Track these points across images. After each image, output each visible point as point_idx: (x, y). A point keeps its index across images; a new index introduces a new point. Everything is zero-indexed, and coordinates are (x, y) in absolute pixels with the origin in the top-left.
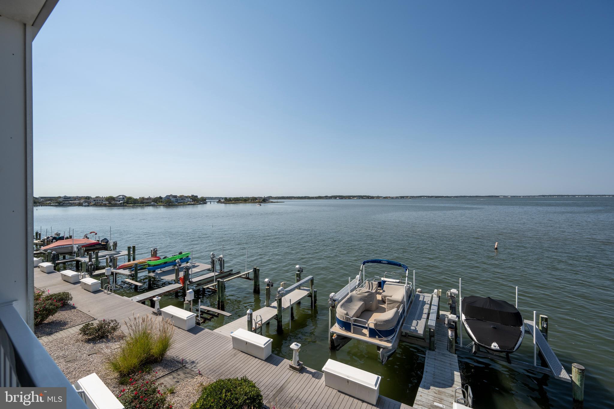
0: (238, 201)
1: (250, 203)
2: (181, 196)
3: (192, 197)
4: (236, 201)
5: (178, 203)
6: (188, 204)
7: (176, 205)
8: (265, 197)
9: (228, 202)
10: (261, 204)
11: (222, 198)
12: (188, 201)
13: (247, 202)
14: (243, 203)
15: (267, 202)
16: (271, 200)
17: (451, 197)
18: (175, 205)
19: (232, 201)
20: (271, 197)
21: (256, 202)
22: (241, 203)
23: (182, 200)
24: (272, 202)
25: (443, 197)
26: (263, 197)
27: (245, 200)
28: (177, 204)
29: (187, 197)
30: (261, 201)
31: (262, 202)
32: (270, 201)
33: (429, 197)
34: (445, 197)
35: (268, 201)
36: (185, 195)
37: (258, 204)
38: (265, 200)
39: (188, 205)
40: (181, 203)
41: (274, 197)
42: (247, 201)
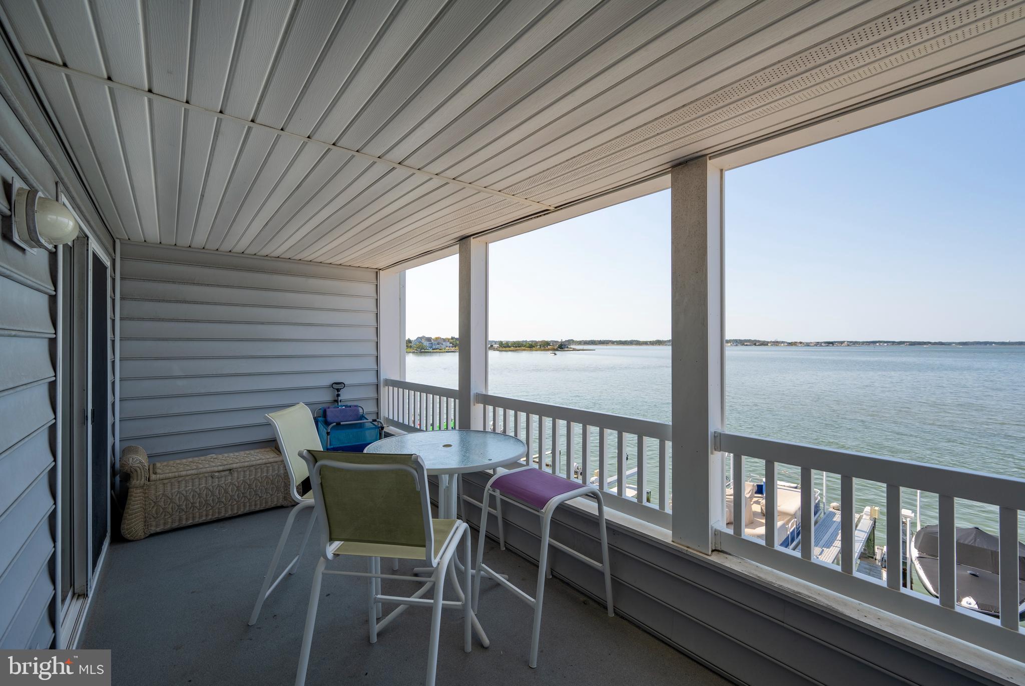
0: (519, 347)
1: (539, 350)
2: (437, 339)
3: (452, 340)
4: (516, 347)
5: (433, 349)
6: (446, 350)
7: (431, 352)
8: (563, 341)
9: (504, 349)
10: (557, 352)
11: (496, 342)
12: (447, 347)
13: (534, 348)
14: (527, 350)
15: (566, 349)
16: (572, 347)
17: (949, 344)
18: (429, 352)
19: (510, 347)
20: (571, 342)
21: (548, 350)
22: (524, 350)
23: (438, 344)
24: (574, 350)
25: (930, 343)
26: (560, 341)
27: (531, 346)
28: (431, 350)
29: (444, 340)
30: (556, 347)
31: (557, 350)
32: (571, 348)
33: (893, 343)
34: (935, 344)
35: (567, 347)
36: (442, 338)
37: (551, 352)
38: (562, 346)
39: (447, 352)
40: (437, 349)
41: (578, 342)
42: (534, 347)
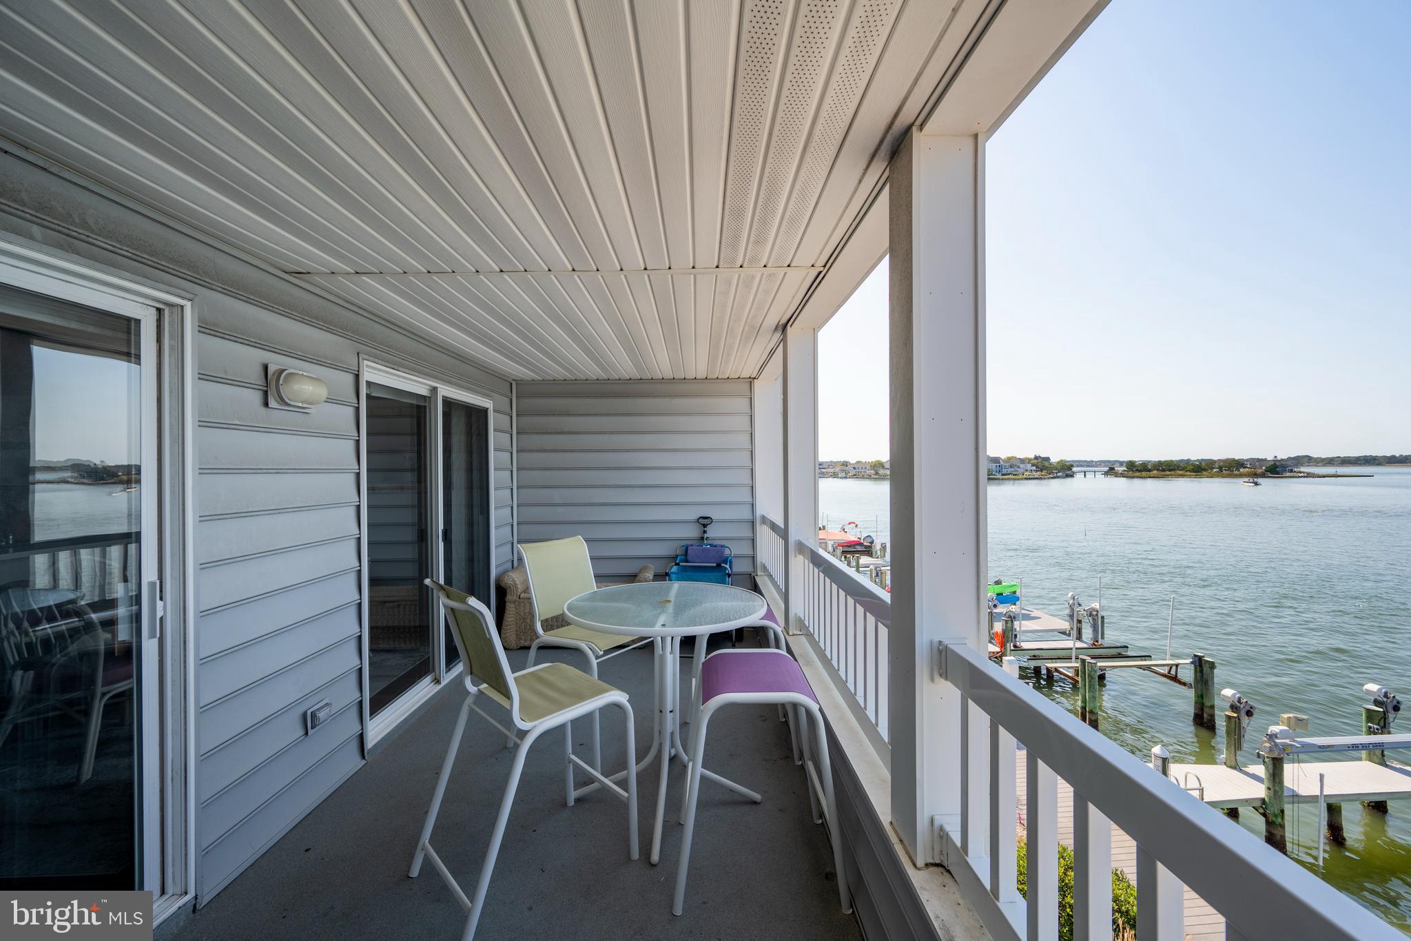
0: (1170, 470)
1: (1218, 477)
2: (1009, 459)
3: (1036, 461)
4: (1163, 470)
5: (1003, 475)
6: (1025, 476)
7: (998, 479)
8: (1279, 458)
9: (1138, 474)
10: (1260, 480)
11: (1121, 463)
12: (1027, 470)
13: (1204, 473)
14: (1190, 476)
15: (1288, 474)
16: (1302, 469)
18: (995, 479)
19: (1150, 471)
20: (1306, 459)
21: (1241, 476)
22: (1182, 476)
23: (1011, 467)
24: (1309, 475)
26: (1270, 458)
27: (1199, 469)
28: (999, 476)
29: (1022, 461)
30: (1259, 471)
31: (1263, 475)
32: (1300, 472)
35: (1291, 471)
36: (1018, 457)
37: (1247, 480)
38: (1276, 469)
39: (1026, 479)
40: (1009, 474)
41: (1324, 459)
42: (1205, 470)
